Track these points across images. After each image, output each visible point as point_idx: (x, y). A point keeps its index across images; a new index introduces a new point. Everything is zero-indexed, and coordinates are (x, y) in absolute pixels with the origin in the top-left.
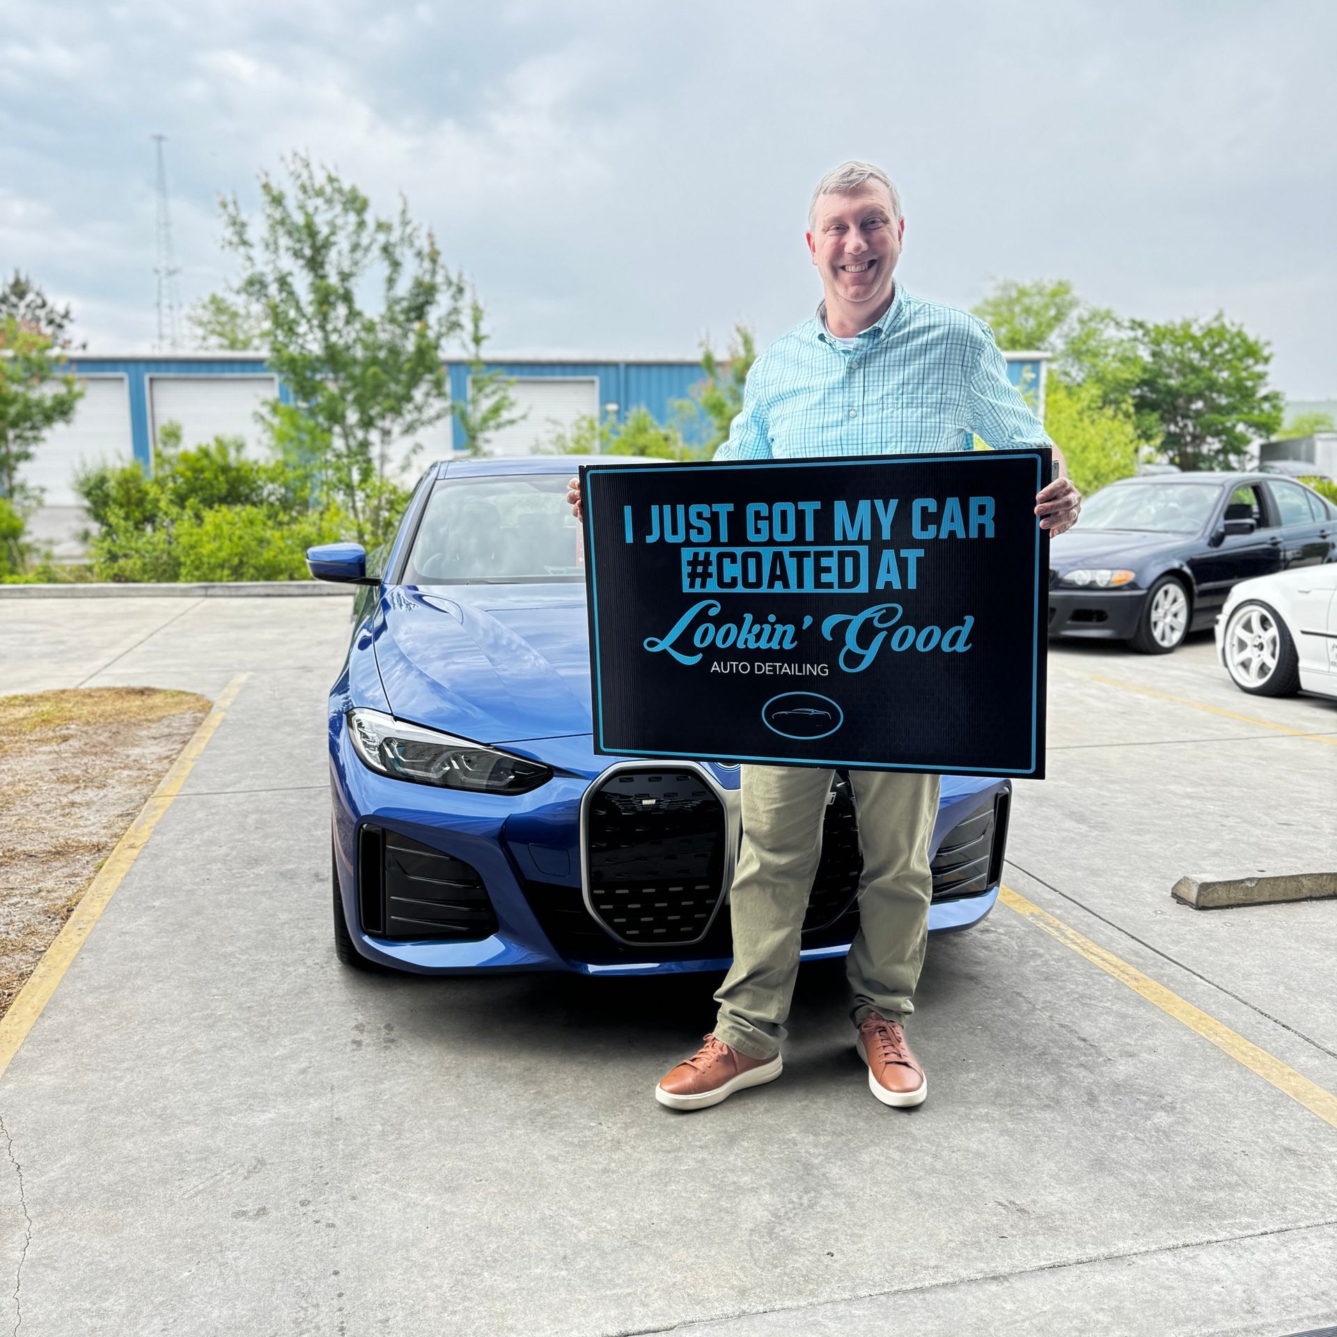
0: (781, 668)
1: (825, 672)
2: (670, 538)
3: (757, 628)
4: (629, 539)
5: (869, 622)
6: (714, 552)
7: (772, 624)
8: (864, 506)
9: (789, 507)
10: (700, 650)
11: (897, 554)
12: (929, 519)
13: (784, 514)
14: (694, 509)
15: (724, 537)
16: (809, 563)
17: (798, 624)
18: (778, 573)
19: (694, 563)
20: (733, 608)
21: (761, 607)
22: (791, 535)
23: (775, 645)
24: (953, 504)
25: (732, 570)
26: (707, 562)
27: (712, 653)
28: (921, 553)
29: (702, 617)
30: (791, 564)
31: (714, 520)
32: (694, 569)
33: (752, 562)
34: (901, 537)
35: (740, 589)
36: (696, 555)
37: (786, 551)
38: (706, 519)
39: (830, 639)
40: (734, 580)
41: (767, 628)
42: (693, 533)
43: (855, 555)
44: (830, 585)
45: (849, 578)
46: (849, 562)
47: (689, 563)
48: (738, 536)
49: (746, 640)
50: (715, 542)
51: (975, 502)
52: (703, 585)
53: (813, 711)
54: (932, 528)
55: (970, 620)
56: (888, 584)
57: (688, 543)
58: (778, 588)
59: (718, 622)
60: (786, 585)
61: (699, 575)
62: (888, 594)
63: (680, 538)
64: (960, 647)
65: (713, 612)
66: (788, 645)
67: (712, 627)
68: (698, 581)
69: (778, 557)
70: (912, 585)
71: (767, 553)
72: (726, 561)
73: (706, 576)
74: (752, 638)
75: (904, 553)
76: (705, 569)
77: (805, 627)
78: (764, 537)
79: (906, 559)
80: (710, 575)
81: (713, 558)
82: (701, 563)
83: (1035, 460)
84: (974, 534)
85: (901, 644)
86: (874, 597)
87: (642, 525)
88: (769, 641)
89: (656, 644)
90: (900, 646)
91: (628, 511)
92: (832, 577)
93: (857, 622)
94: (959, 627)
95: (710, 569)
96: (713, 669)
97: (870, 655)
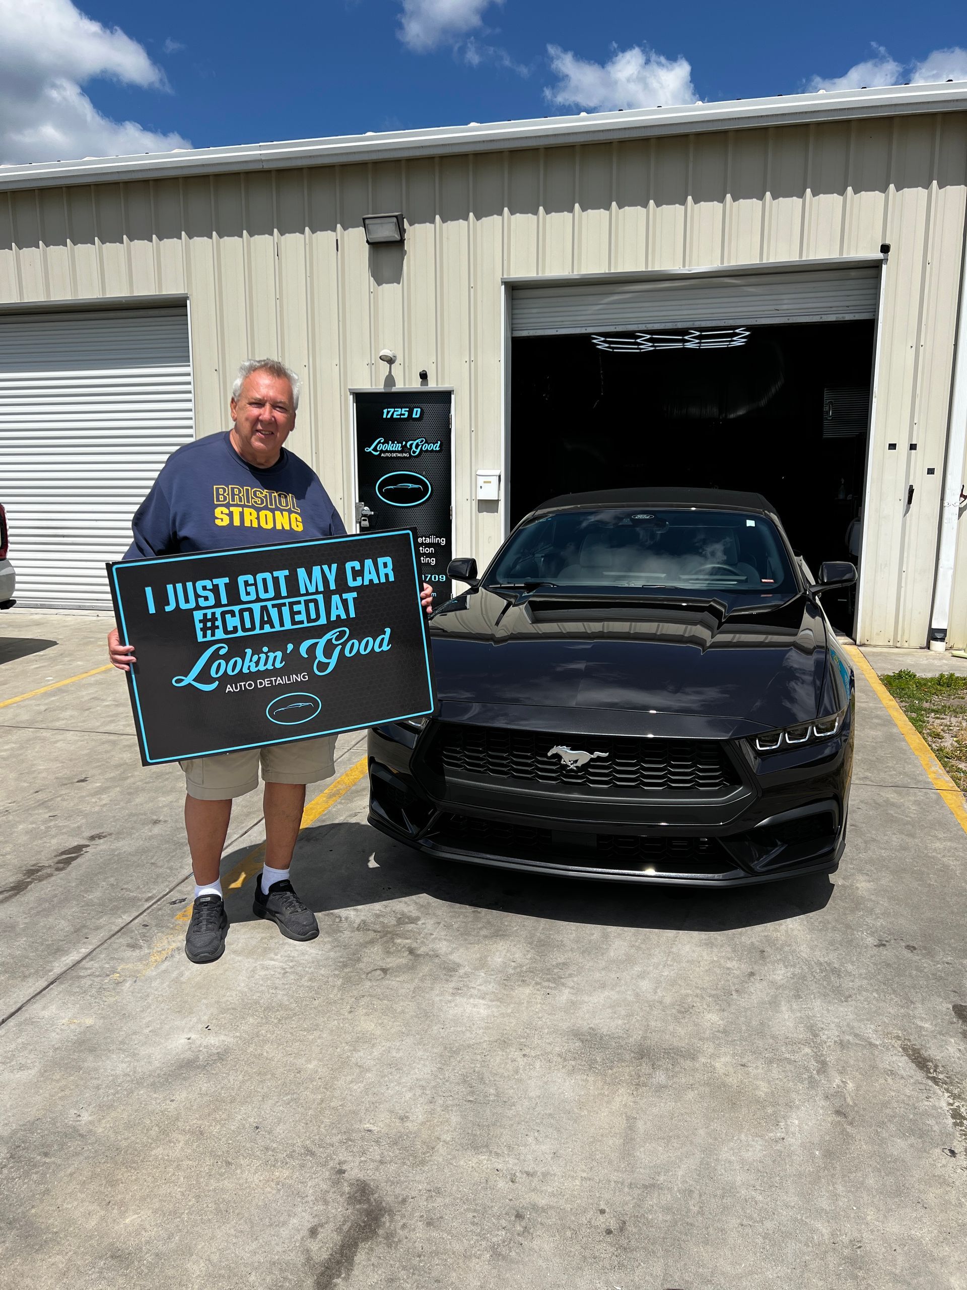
0: (276, 681)
1: (306, 678)
2: (183, 606)
3: (255, 658)
4: (152, 610)
5: (330, 641)
6: (218, 611)
7: (266, 653)
8: (316, 570)
9: (267, 575)
10: (216, 679)
11: (341, 597)
12: (357, 574)
13: (264, 580)
14: (200, 584)
15: (224, 601)
16: (286, 610)
17: (284, 651)
18: (266, 619)
19: (204, 620)
20: (237, 647)
21: (257, 643)
22: (271, 594)
23: (269, 666)
24: (369, 563)
25: (232, 622)
26: (214, 619)
27: (225, 679)
28: (355, 594)
29: (215, 656)
30: (274, 613)
31: (215, 590)
32: (205, 625)
33: (246, 615)
34: (342, 587)
35: (240, 633)
36: (205, 615)
37: (269, 604)
38: (209, 590)
39: (306, 656)
40: (235, 628)
41: (263, 656)
42: (201, 601)
43: (315, 602)
44: (302, 622)
45: (313, 616)
46: (312, 605)
47: (200, 621)
48: (234, 598)
49: (249, 666)
50: (218, 604)
51: (381, 561)
52: (213, 635)
54: (359, 579)
55: (388, 630)
56: (338, 616)
57: (198, 607)
58: (267, 629)
59: (227, 658)
60: (272, 626)
61: (209, 628)
62: (339, 622)
63: (192, 605)
64: (385, 648)
65: (222, 652)
66: (278, 665)
67: (223, 662)
68: (209, 632)
69: (264, 609)
70: (353, 615)
71: (256, 607)
72: (228, 616)
73: (214, 628)
74: (253, 665)
75: (345, 596)
76: (213, 624)
77: (288, 652)
78: (253, 597)
79: (347, 599)
80: (218, 627)
81: (218, 615)
82: (209, 620)
83: (409, 534)
84: (383, 580)
86: (331, 625)
87: (161, 599)
88: (265, 664)
89: (182, 680)
90: (350, 653)
91: (149, 590)
92: (302, 617)
93: (322, 642)
94: (383, 636)
95: (217, 623)
96: (227, 690)
97: (333, 662)
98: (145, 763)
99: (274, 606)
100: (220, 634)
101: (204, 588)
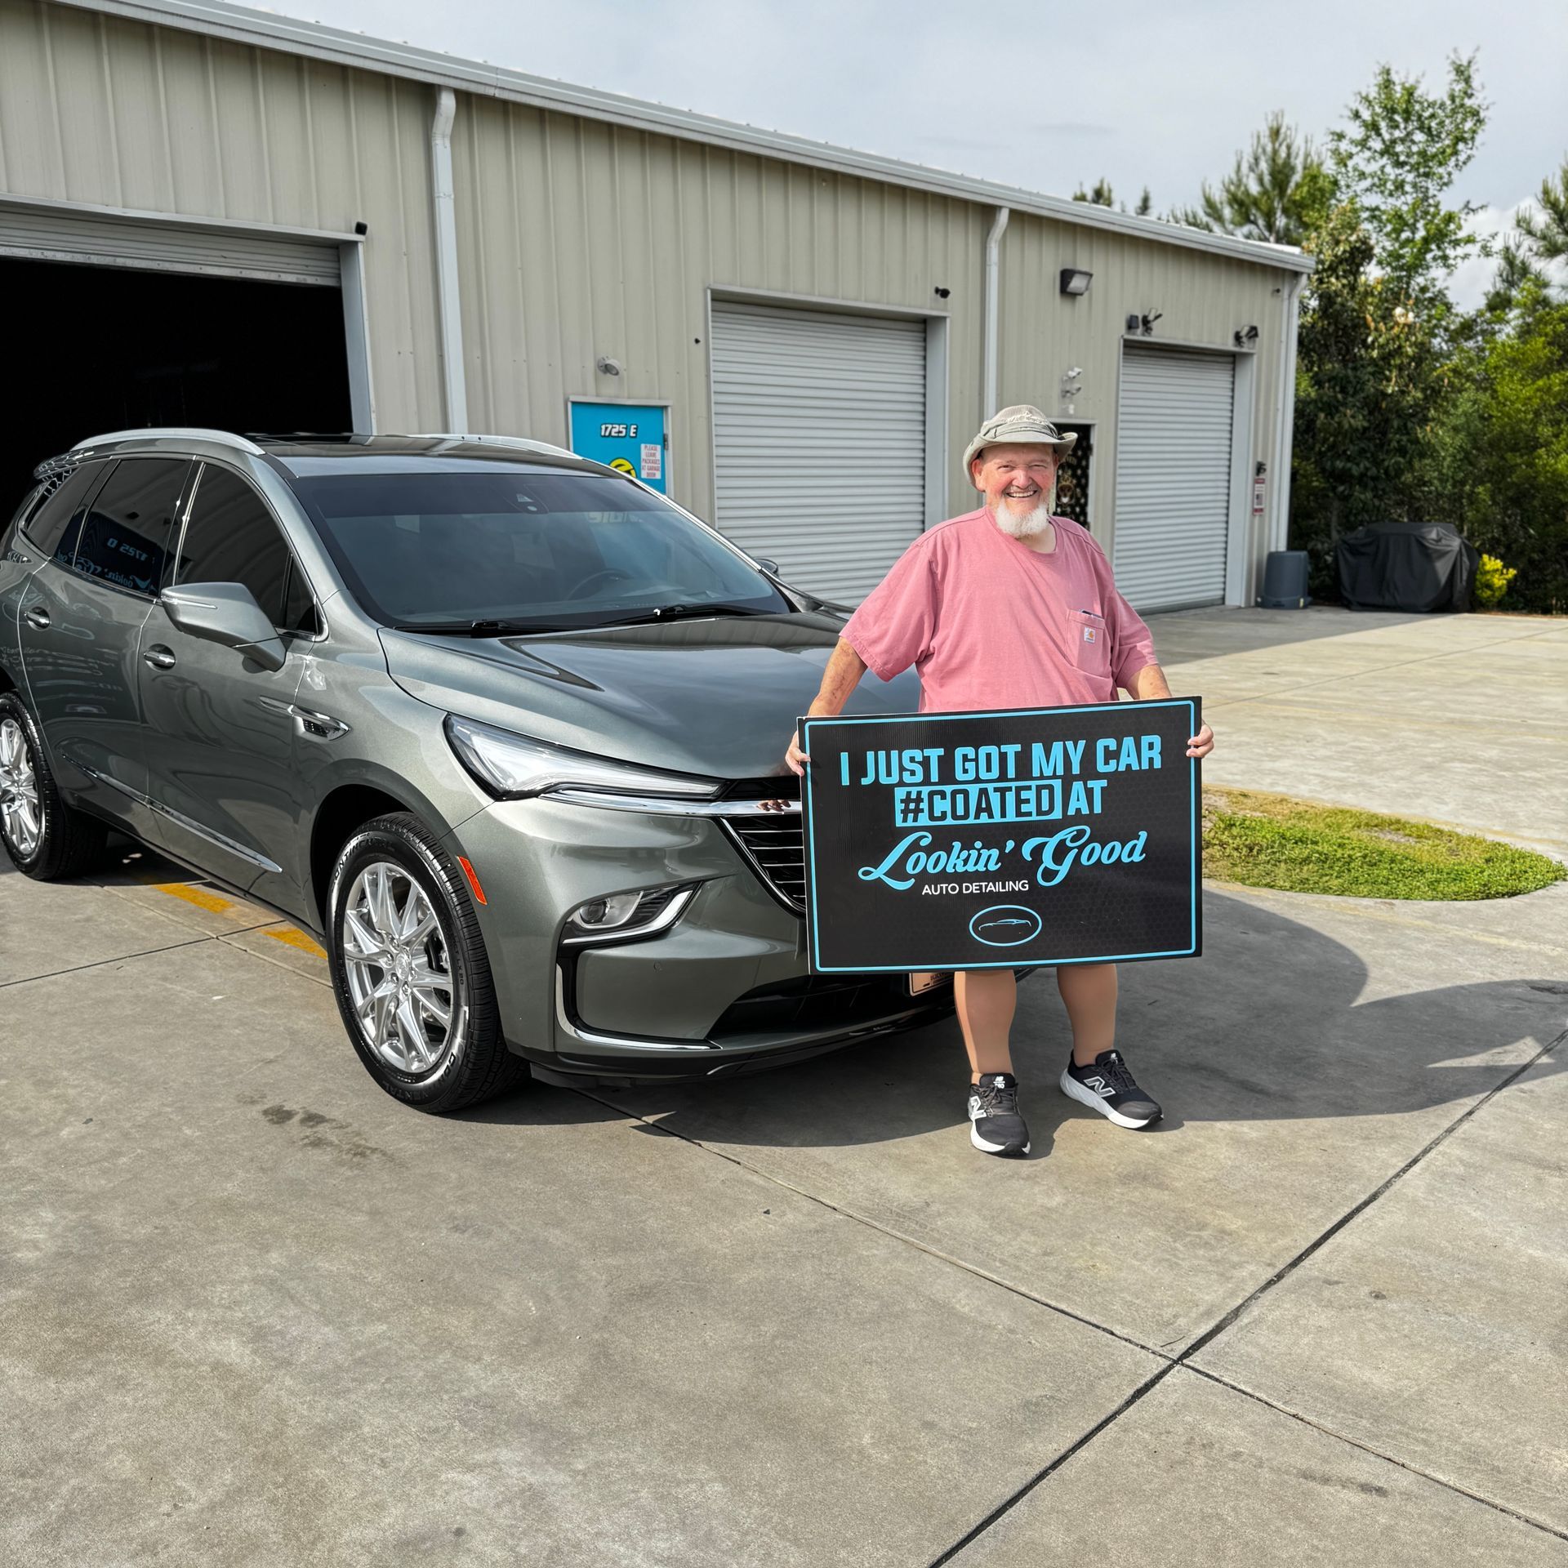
0: (986, 886)
1: (1025, 887)
2: (884, 780)
3: (965, 854)
4: (846, 781)
5: (1063, 842)
6: (925, 790)
7: (979, 850)
8: (1057, 747)
9: (993, 750)
10: (912, 876)
11: (1085, 785)
12: (1110, 755)
13: (989, 756)
14: (907, 754)
15: (935, 777)
16: (1010, 797)
17: (1002, 849)
18: (984, 806)
19: (907, 800)
20: (943, 839)
21: (968, 836)
22: (995, 773)
23: (981, 868)
24: (1128, 742)
25: (941, 806)
26: (919, 800)
27: (924, 878)
28: (1104, 783)
29: (915, 847)
30: (995, 798)
31: (926, 763)
32: (907, 806)
33: (960, 798)
34: (1089, 771)
35: (949, 821)
36: (909, 794)
37: (990, 787)
38: (919, 763)
39: (1030, 859)
40: (944, 814)
41: (974, 853)
42: (906, 775)
43: (1051, 788)
44: (1029, 814)
45: (1045, 807)
46: (1045, 793)
47: (902, 801)
48: (947, 775)
49: (955, 864)
51: (1145, 740)
52: (915, 820)
53: (1015, 921)
54: (1113, 762)
55: (1143, 835)
56: (1078, 810)
57: (901, 784)
58: (984, 818)
59: (929, 851)
60: (991, 816)
61: (912, 811)
62: (1079, 818)
63: (894, 779)
64: (1137, 858)
65: (924, 843)
66: (993, 867)
67: (923, 856)
68: (911, 816)
69: (983, 792)
70: (1098, 809)
71: (973, 790)
72: (937, 798)
73: (918, 811)
74: (960, 862)
75: (1090, 784)
77: (1007, 851)
78: (971, 776)
79: (1093, 789)
80: (922, 811)
81: (925, 796)
82: (913, 801)
83: (1189, 706)
84: (1145, 766)
85: (1089, 859)
86: (1067, 821)
87: (858, 769)
88: (976, 863)
89: (871, 872)
91: (844, 756)
92: (1030, 807)
93: (1052, 843)
94: (1135, 842)
95: (922, 806)
96: (925, 892)
97: (1064, 870)
99: (996, 790)
100: (924, 820)
101: (912, 760)
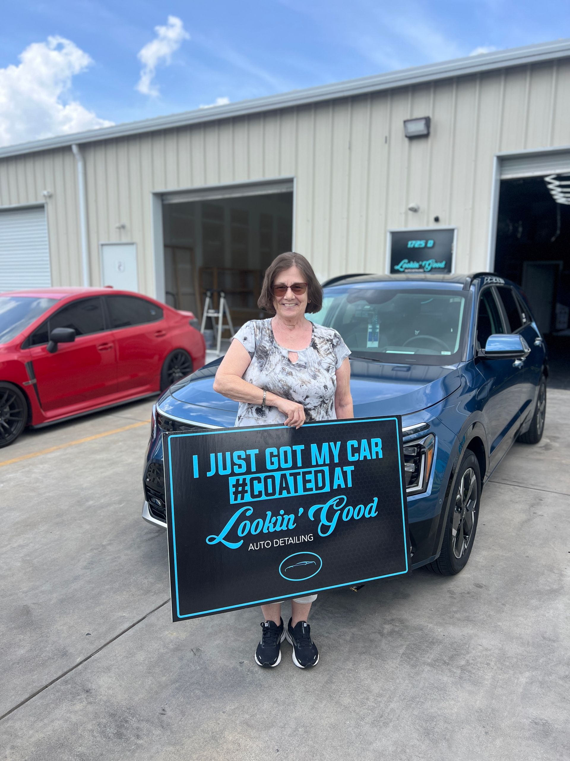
0: (288, 540)
1: (311, 539)
2: (222, 472)
3: (274, 519)
4: (196, 475)
5: (331, 506)
6: (248, 477)
7: (282, 516)
8: (325, 446)
9: (288, 449)
10: (242, 538)
11: (342, 469)
13: (286, 453)
14: (236, 454)
15: (254, 469)
16: (300, 478)
17: (296, 513)
18: (284, 486)
19: (236, 486)
20: (260, 510)
21: (276, 506)
22: (290, 464)
23: (284, 528)
24: (364, 442)
25: (259, 487)
26: (244, 484)
27: (249, 538)
28: (352, 468)
29: (242, 517)
30: (291, 480)
31: (247, 459)
32: (237, 489)
33: (270, 481)
34: (344, 461)
35: (264, 497)
36: (238, 480)
37: (287, 473)
38: (243, 459)
39: (313, 519)
40: (260, 492)
41: (280, 518)
42: (236, 468)
43: (322, 472)
44: (311, 489)
45: (320, 484)
46: (320, 475)
48: (261, 467)
49: (268, 527)
51: (373, 441)
52: (242, 498)
53: (306, 563)
54: (356, 455)
55: (376, 499)
56: (339, 486)
57: (233, 474)
58: (285, 494)
59: (251, 519)
60: (289, 492)
61: (240, 492)
62: (339, 491)
63: (228, 471)
64: (373, 514)
65: (248, 514)
66: (291, 527)
67: (248, 522)
68: (239, 496)
69: (283, 476)
70: (350, 485)
71: (278, 475)
72: (255, 482)
73: (244, 492)
74: (271, 525)
75: (345, 468)
76: (243, 488)
77: (299, 515)
78: (276, 466)
79: (346, 471)
80: (247, 492)
81: (248, 481)
82: (241, 485)
83: (395, 420)
84: (374, 457)
86: (333, 493)
87: (205, 466)
88: (281, 526)
89: (214, 539)
90: (347, 518)
91: (195, 458)
92: (312, 485)
93: (325, 507)
94: (371, 504)
95: (246, 488)
96: (250, 548)
97: (333, 525)
98: (176, 619)
99: (291, 475)
100: (248, 498)
101: (239, 457)
